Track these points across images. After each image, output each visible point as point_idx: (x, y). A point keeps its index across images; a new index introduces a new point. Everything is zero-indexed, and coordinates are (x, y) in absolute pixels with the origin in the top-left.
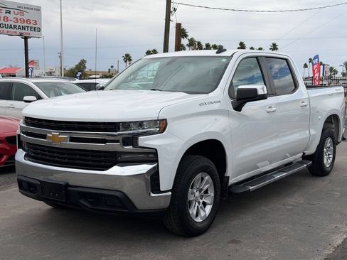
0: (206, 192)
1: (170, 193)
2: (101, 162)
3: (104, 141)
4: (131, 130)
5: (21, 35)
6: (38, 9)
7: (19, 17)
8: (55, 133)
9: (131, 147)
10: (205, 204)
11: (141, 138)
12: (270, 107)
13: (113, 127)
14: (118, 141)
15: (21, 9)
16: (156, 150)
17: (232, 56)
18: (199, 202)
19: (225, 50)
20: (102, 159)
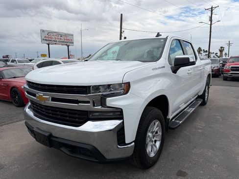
0: (157, 133)
1: (133, 144)
2: (76, 118)
3: (77, 102)
4: (100, 92)
5: (66, 45)
6: (72, 35)
7: (65, 38)
8: (41, 94)
9: (100, 107)
10: (155, 141)
11: (108, 99)
12: (189, 71)
13: (84, 89)
14: (88, 102)
15: (66, 35)
16: (122, 109)
17: (167, 38)
18: (152, 141)
19: (161, 35)
20: (77, 116)
